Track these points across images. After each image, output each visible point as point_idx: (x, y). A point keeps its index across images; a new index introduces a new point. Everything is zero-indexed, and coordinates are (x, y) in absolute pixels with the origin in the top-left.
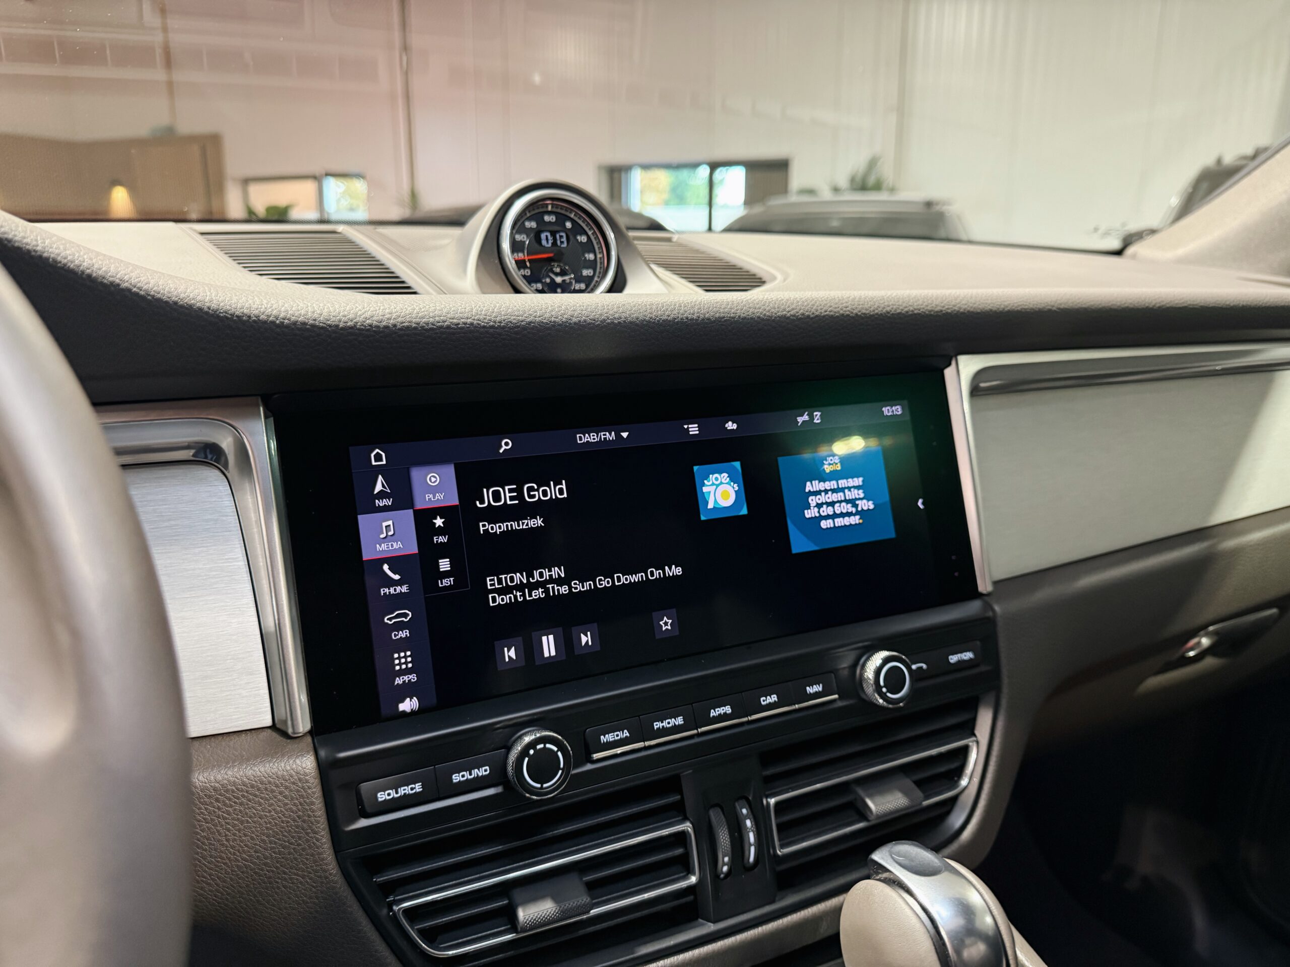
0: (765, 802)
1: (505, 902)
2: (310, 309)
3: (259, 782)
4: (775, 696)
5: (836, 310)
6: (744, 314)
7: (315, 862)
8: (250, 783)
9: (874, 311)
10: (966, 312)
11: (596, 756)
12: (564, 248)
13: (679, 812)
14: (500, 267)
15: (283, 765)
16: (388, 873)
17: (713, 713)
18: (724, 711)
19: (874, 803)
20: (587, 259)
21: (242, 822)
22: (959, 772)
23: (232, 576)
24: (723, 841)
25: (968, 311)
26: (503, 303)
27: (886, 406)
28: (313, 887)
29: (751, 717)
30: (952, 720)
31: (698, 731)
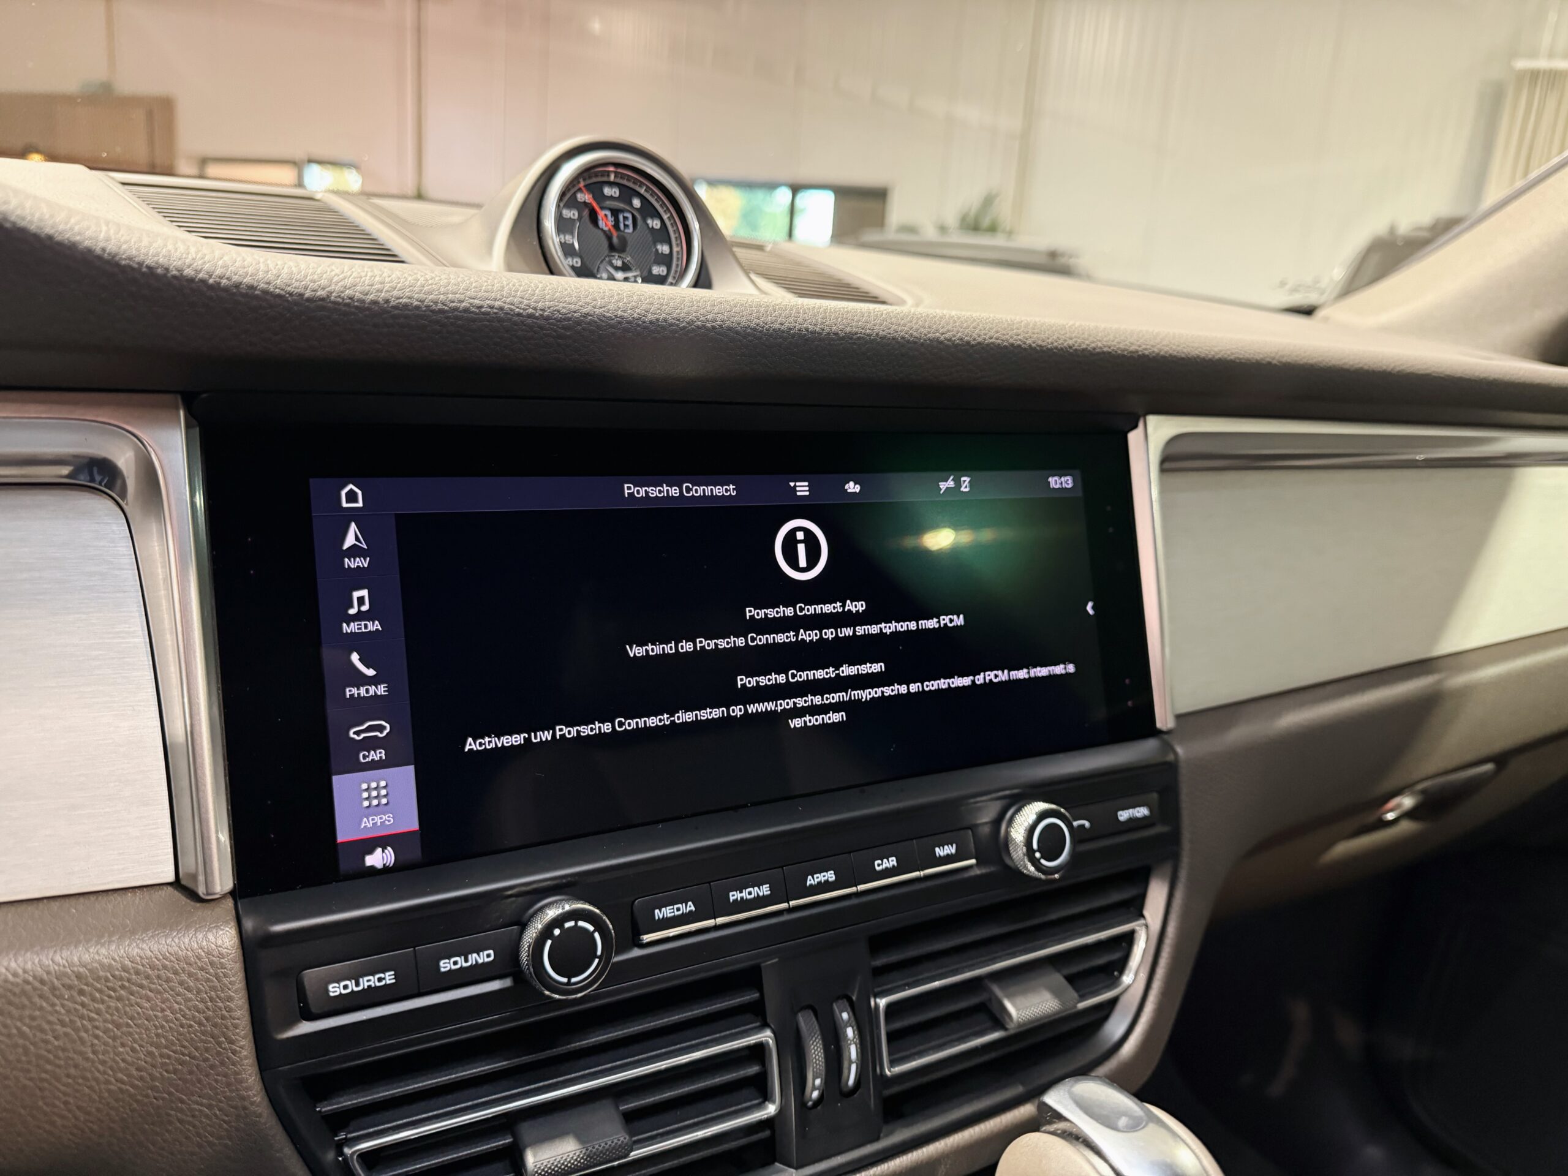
0: (872, 1003)
1: (507, 1141)
3: (148, 966)
4: (894, 858)
7: (228, 1085)
8: (133, 968)
11: (647, 938)
12: (629, 233)
13: (757, 1014)
14: (539, 251)
15: (187, 940)
16: (342, 1099)
17: (810, 881)
18: (826, 878)
19: (1014, 1005)
20: (660, 252)
21: (118, 1026)
22: (1122, 965)
24: (815, 1057)
27: (1053, 476)
28: (225, 1121)
29: (862, 887)
30: (1116, 897)
31: (789, 906)
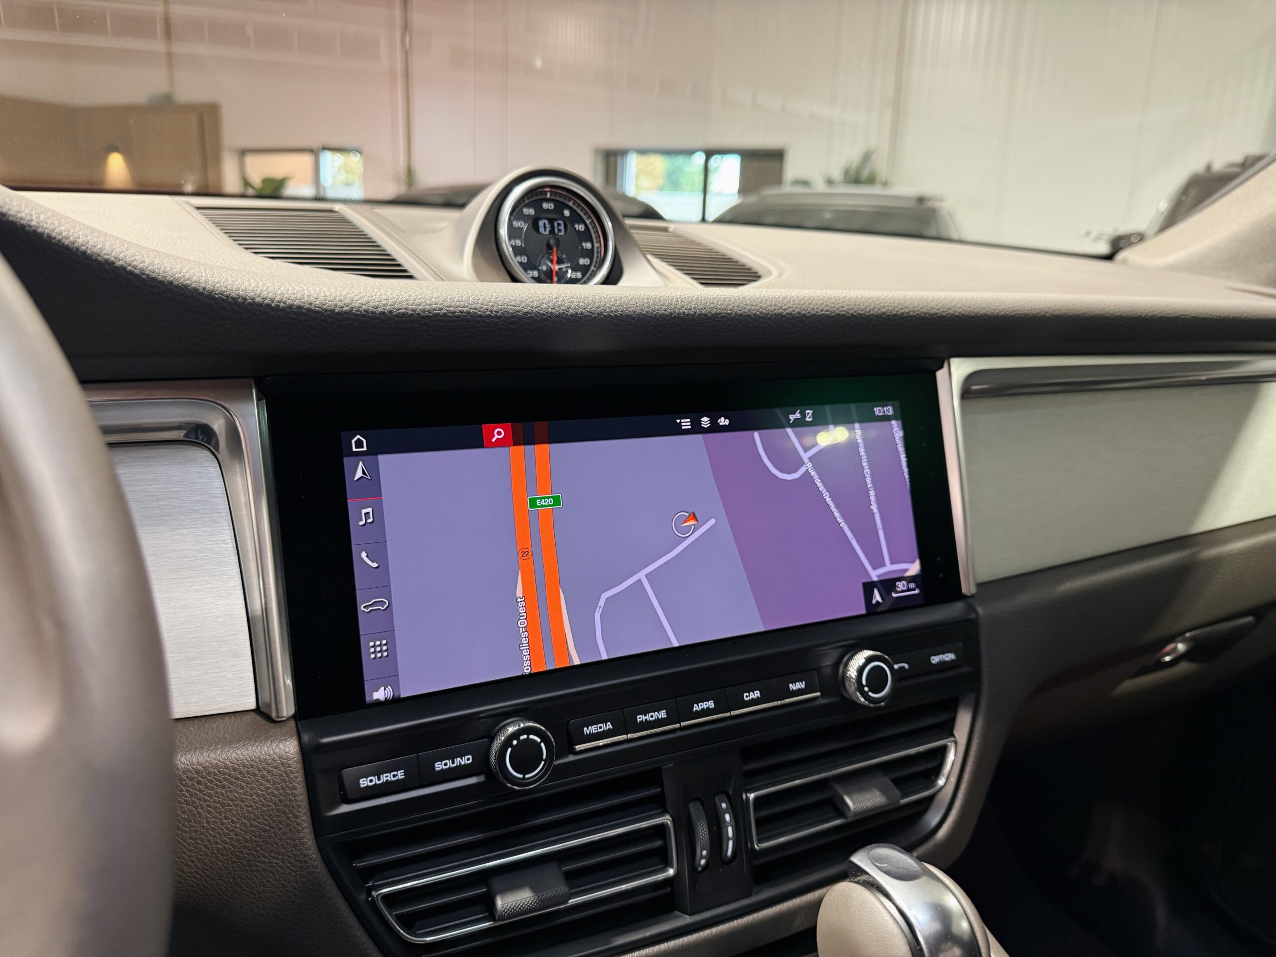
0: (744, 796)
1: (483, 890)
2: (306, 293)
3: (241, 765)
4: (758, 692)
5: (832, 310)
6: (740, 311)
7: (295, 846)
8: (232, 766)
9: (869, 312)
10: (961, 315)
11: (579, 747)
12: (561, 235)
13: (659, 804)
14: (497, 254)
15: (266, 749)
16: (370, 859)
17: (696, 708)
18: (708, 706)
19: (852, 800)
20: (585, 248)
21: (223, 805)
22: (937, 771)
23: (220, 558)
24: (702, 835)
25: (963, 315)
26: (500, 293)
27: (877, 406)
28: (293, 871)
29: (734, 713)
30: (931, 721)
31: (681, 725)
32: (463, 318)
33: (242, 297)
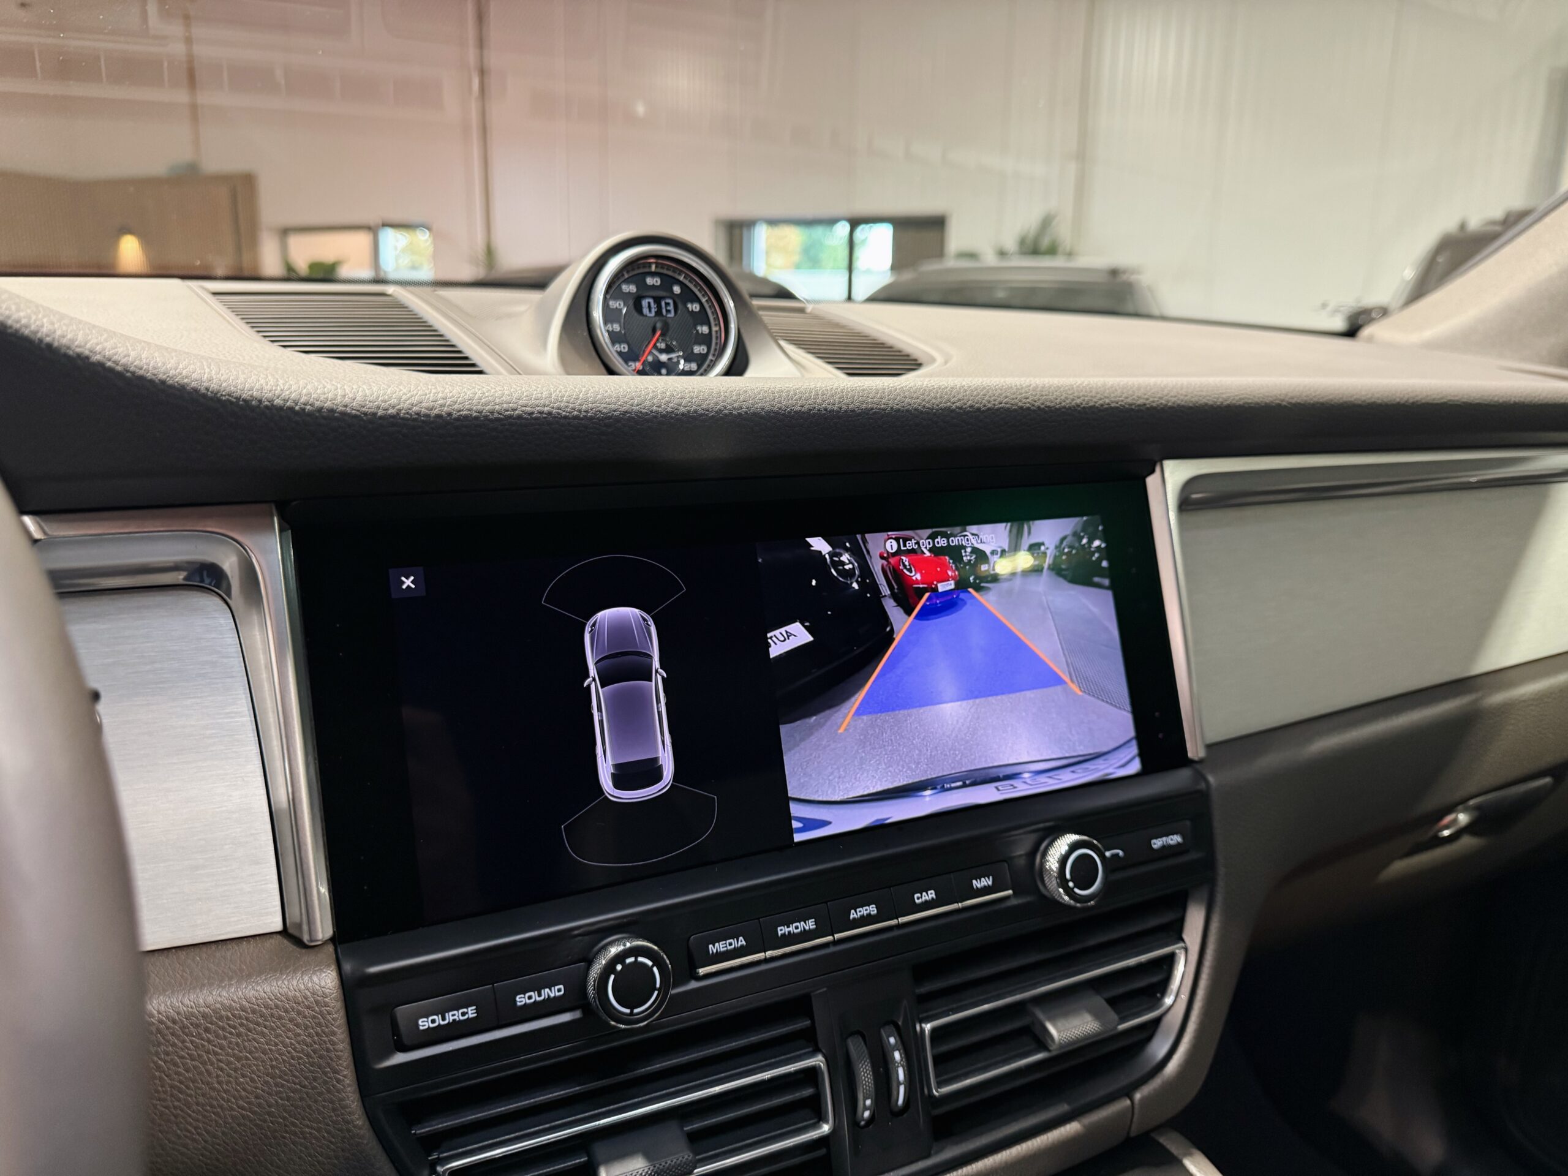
0: (918, 1028)
1: (582, 1160)
2: (340, 392)
3: (262, 1006)
4: (933, 891)
5: (1013, 402)
6: (897, 405)
7: (334, 1110)
8: (250, 1008)
9: (1060, 403)
10: (1175, 406)
11: (702, 971)
12: (670, 318)
13: (809, 1041)
14: (590, 341)
15: (295, 983)
16: (434, 1123)
17: (853, 915)
18: (868, 911)
19: (1056, 1028)
20: (700, 332)
21: (239, 1059)
22: (1163, 986)
23: (235, 735)
24: (865, 1079)
25: (1179, 405)
26: (591, 387)
28: (331, 1142)
29: (902, 920)
30: (1153, 922)
31: (834, 938)
32: (543, 420)
33: (256, 399)
